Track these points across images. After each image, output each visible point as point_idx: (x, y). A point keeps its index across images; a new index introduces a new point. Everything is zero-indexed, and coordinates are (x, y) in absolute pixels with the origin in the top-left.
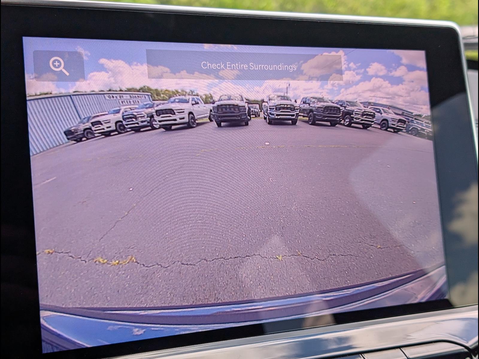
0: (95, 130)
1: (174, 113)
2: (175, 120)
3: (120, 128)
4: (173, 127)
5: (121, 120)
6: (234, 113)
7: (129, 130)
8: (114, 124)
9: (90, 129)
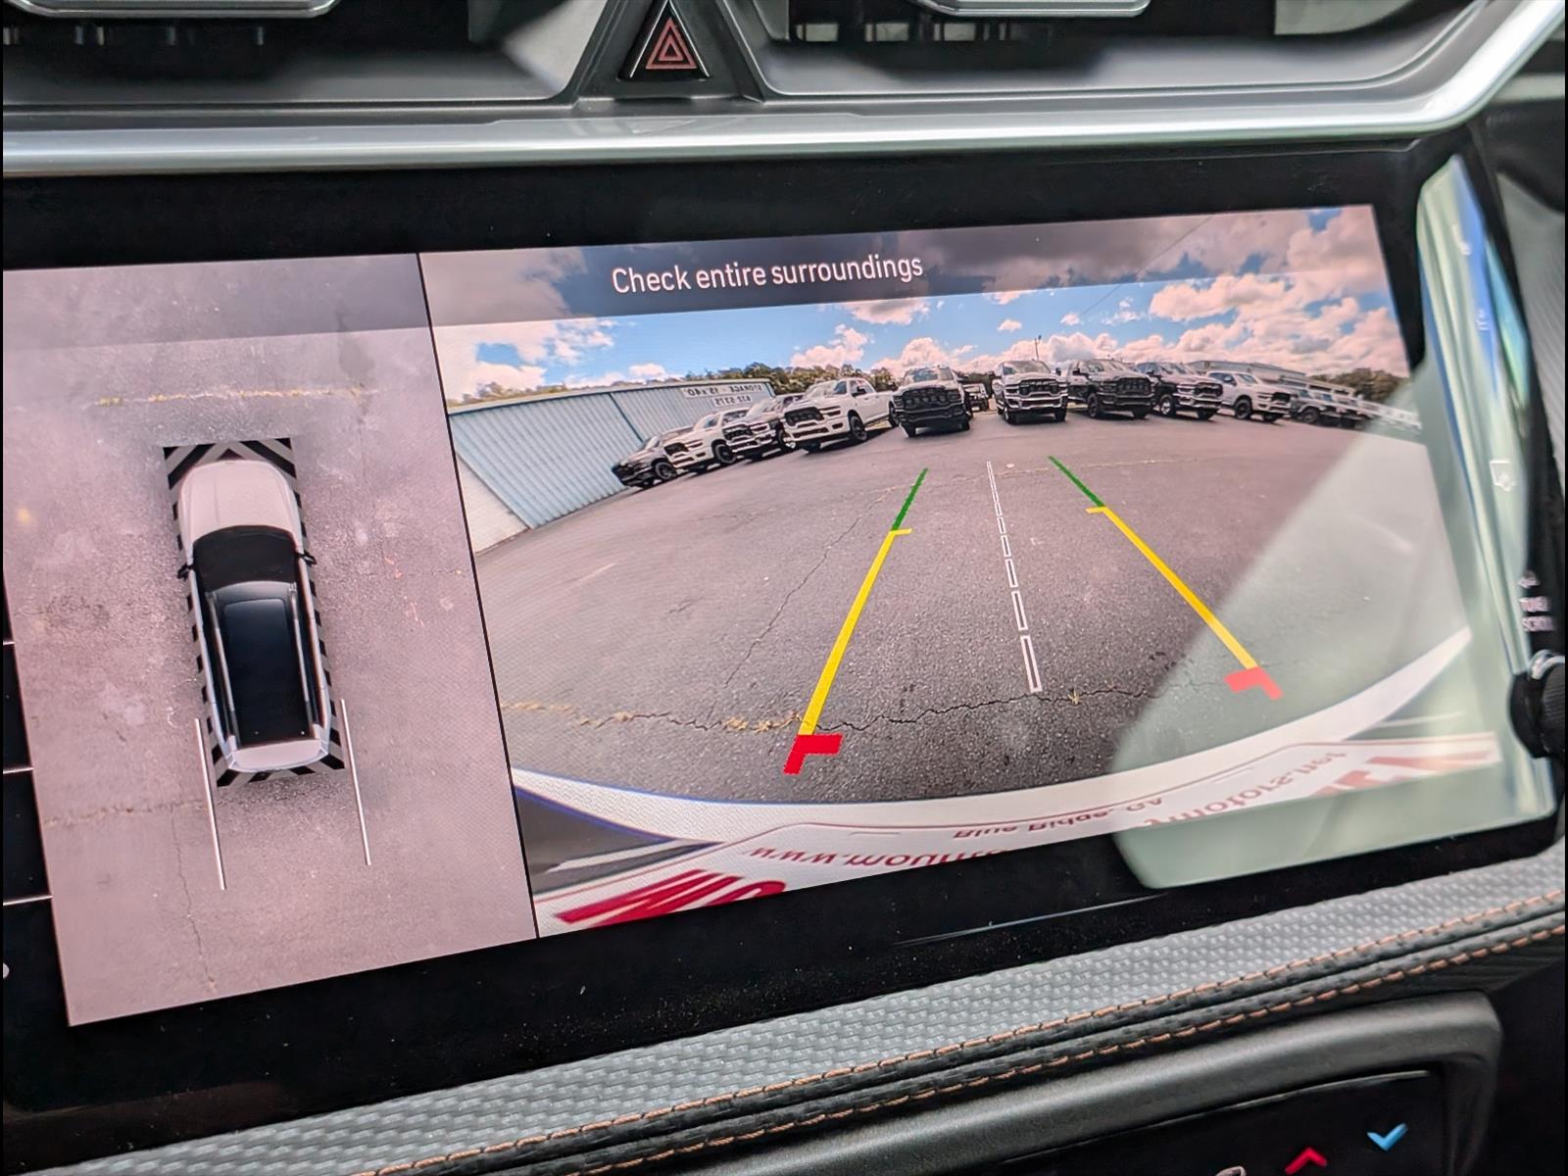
0: (676, 463)
1: (821, 415)
2: (825, 430)
3: (724, 455)
4: (823, 445)
5: (723, 438)
6: (938, 406)
7: (739, 457)
8: (710, 448)
9: (665, 460)
